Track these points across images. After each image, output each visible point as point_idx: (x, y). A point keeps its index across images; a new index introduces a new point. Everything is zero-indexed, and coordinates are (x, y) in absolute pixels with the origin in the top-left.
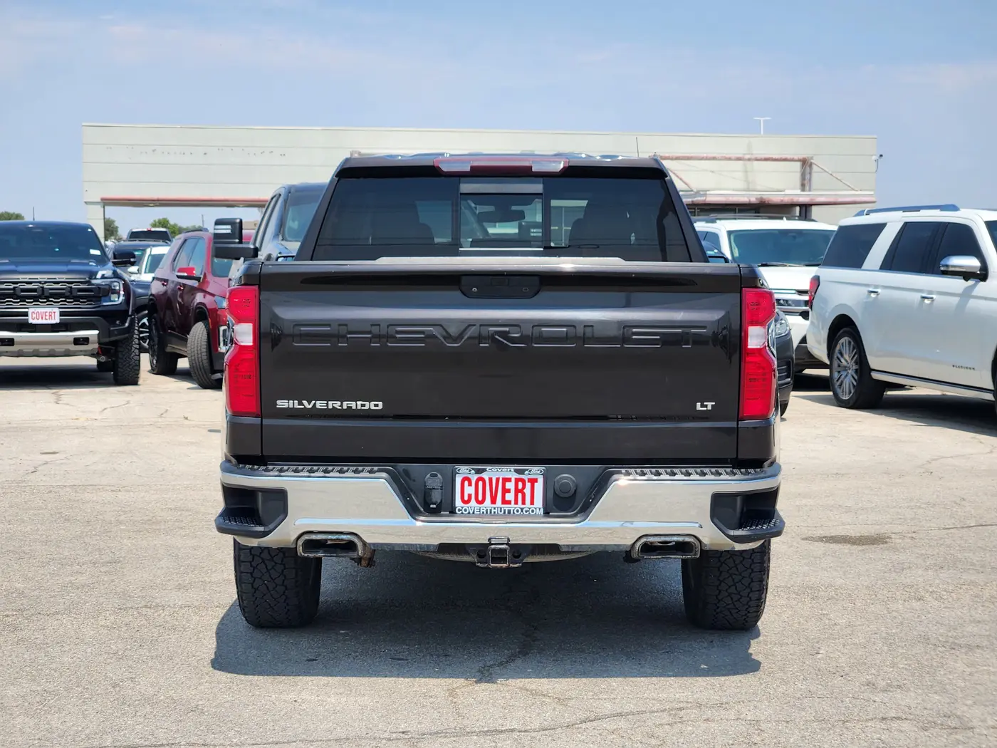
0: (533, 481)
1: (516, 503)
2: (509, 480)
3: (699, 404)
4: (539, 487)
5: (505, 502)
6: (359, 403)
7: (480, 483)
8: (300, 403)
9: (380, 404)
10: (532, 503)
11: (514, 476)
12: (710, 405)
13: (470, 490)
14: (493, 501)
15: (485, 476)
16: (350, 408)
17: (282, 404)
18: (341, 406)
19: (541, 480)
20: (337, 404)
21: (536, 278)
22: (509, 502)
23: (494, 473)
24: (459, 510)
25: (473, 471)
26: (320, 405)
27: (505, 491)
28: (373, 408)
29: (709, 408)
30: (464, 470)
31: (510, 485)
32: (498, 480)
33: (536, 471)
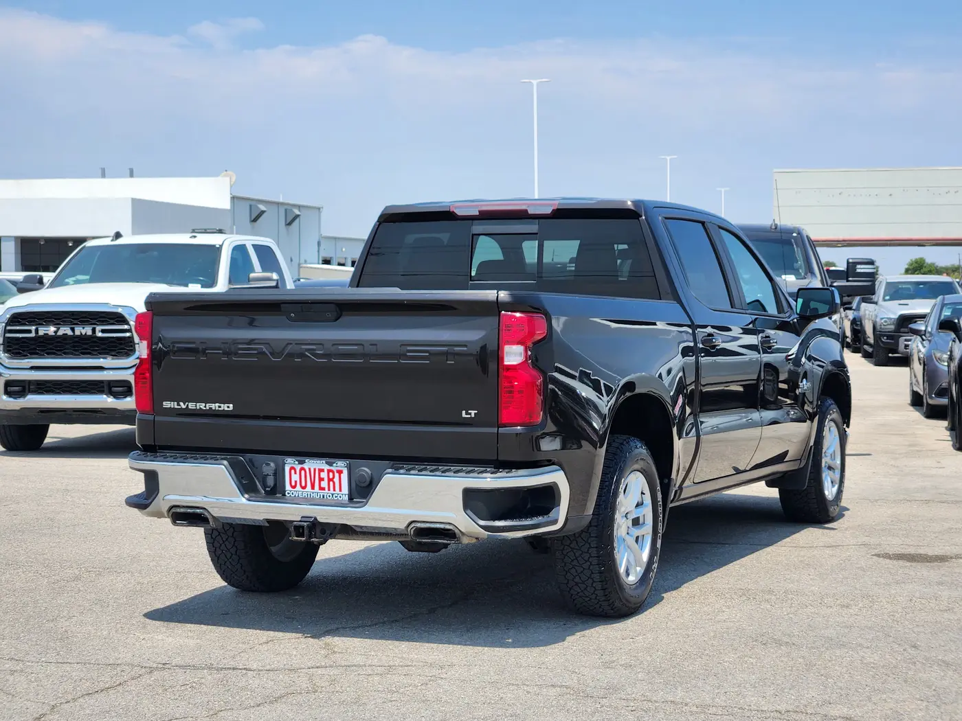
0: (340, 472)
1: (329, 490)
2: (323, 470)
3: (464, 412)
4: (345, 476)
5: (321, 489)
6: (217, 405)
7: (303, 472)
8: (178, 405)
9: (231, 405)
10: (340, 490)
11: (326, 467)
12: (473, 412)
13: (295, 477)
14: (313, 487)
15: (306, 466)
16: (211, 408)
17: (167, 404)
18: (205, 407)
19: (345, 472)
20: (202, 406)
21: (332, 305)
22: (324, 489)
23: (312, 464)
24: (288, 494)
25: (297, 462)
26: (191, 406)
27: (321, 479)
28: (226, 409)
29: (473, 416)
30: (290, 462)
31: (324, 475)
32: (315, 470)
33: (341, 464)
